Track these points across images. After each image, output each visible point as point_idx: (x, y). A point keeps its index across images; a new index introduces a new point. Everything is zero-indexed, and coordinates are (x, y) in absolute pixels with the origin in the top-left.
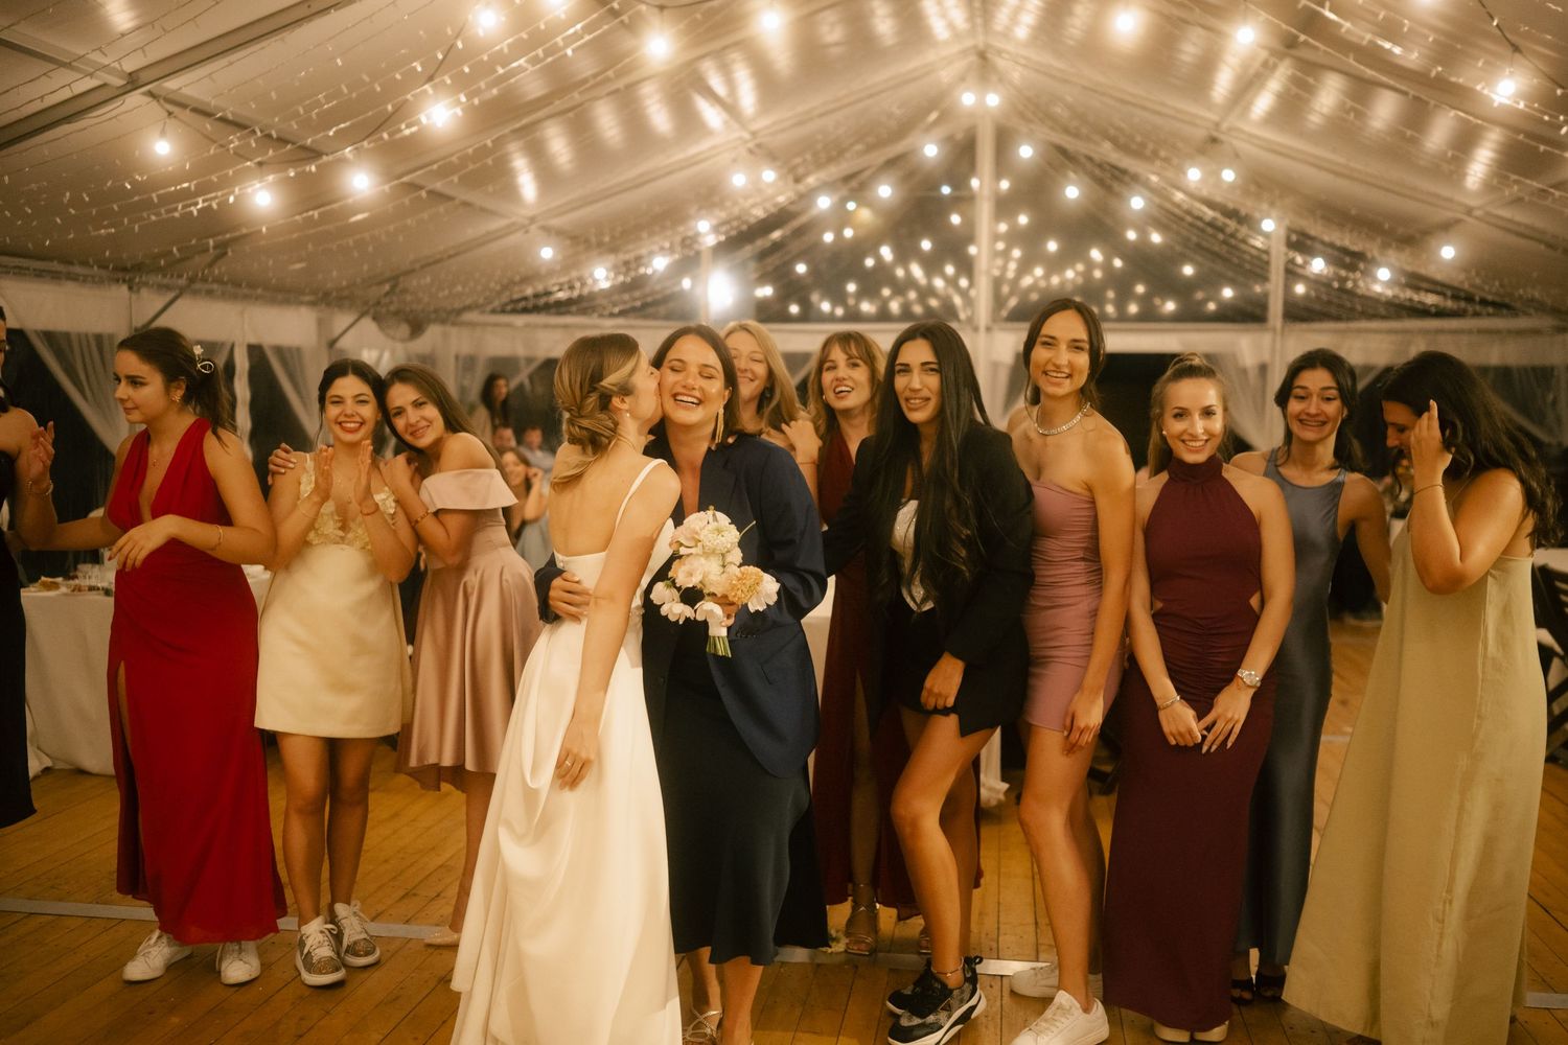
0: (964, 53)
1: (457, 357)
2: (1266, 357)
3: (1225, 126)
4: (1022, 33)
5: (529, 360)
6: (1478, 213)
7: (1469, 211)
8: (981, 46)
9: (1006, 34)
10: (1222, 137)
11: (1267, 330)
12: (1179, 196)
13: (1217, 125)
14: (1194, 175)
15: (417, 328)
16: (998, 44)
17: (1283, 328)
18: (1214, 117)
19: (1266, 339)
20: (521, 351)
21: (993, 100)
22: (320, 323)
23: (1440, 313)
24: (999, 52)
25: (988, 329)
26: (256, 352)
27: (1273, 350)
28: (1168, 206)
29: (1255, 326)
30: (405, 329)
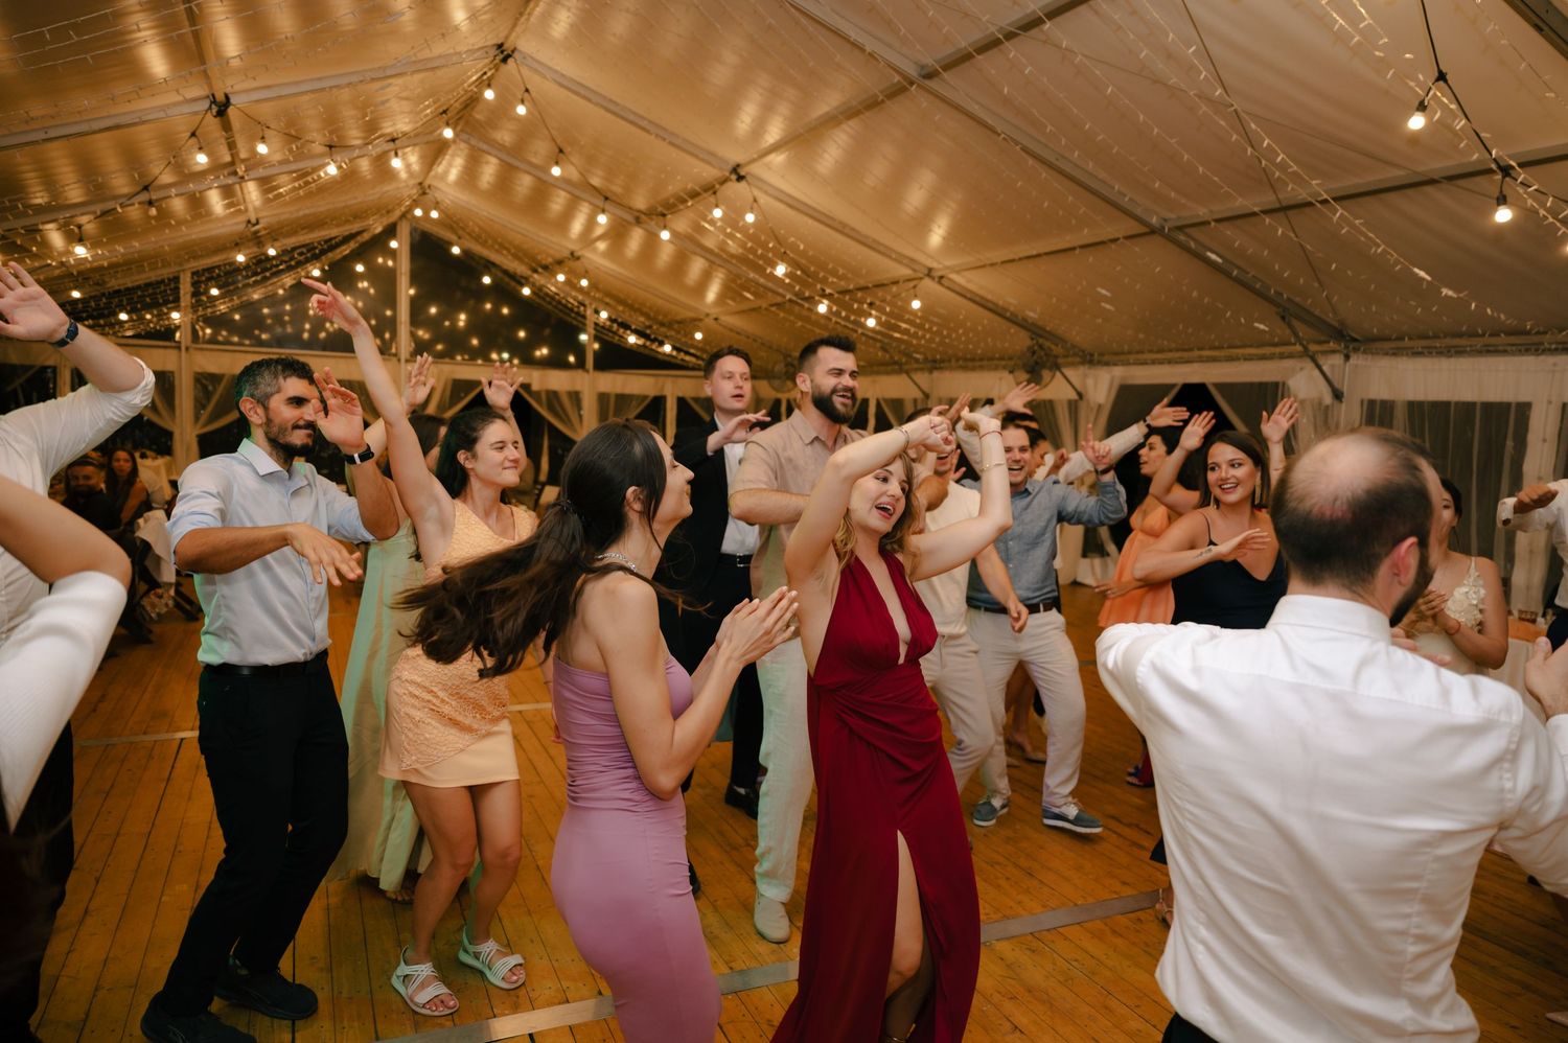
0: (415, 184)
3: (579, 254)
4: (452, 179)
6: (714, 316)
7: (708, 315)
8: (425, 184)
10: (578, 258)
11: (583, 374)
12: (550, 289)
13: (574, 250)
14: (561, 278)
17: (593, 372)
18: (572, 247)
21: (434, 214)
25: (407, 361)
28: (542, 294)
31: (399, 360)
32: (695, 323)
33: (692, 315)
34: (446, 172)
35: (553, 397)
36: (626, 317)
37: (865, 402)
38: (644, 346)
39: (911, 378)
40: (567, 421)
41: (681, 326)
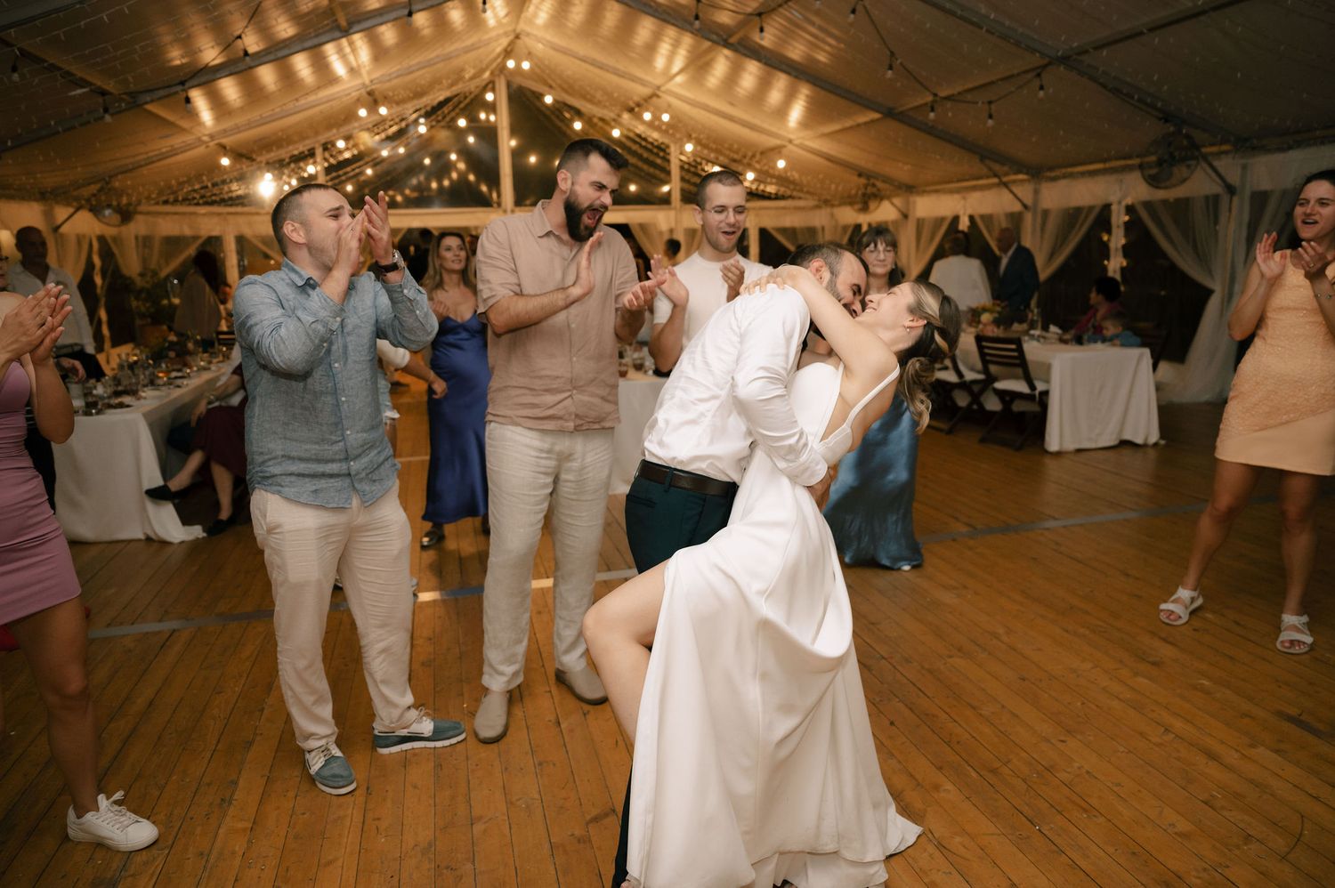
0: (506, 34)
1: (137, 238)
2: (673, 225)
3: (663, 89)
4: (542, 21)
5: (195, 238)
6: (797, 142)
7: (790, 141)
8: (518, 31)
9: (532, 22)
10: (661, 94)
11: (670, 209)
12: (638, 129)
13: (659, 88)
15: (126, 215)
16: (528, 29)
17: (681, 207)
18: (658, 82)
19: (672, 214)
20: (187, 232)
21: (525, 65)
22: (48, 215)
23: (777, 197)
24: (528, 34)
27: (676, 222)
28: (631, 135)
29: (665, 207)
30: (116, 218)
31: (505, 211)
32: (777, 151)
33: (773, 142)
34: (535, 15)
37: (956, 219)
39: (1012, 192)
41: (761, 156)
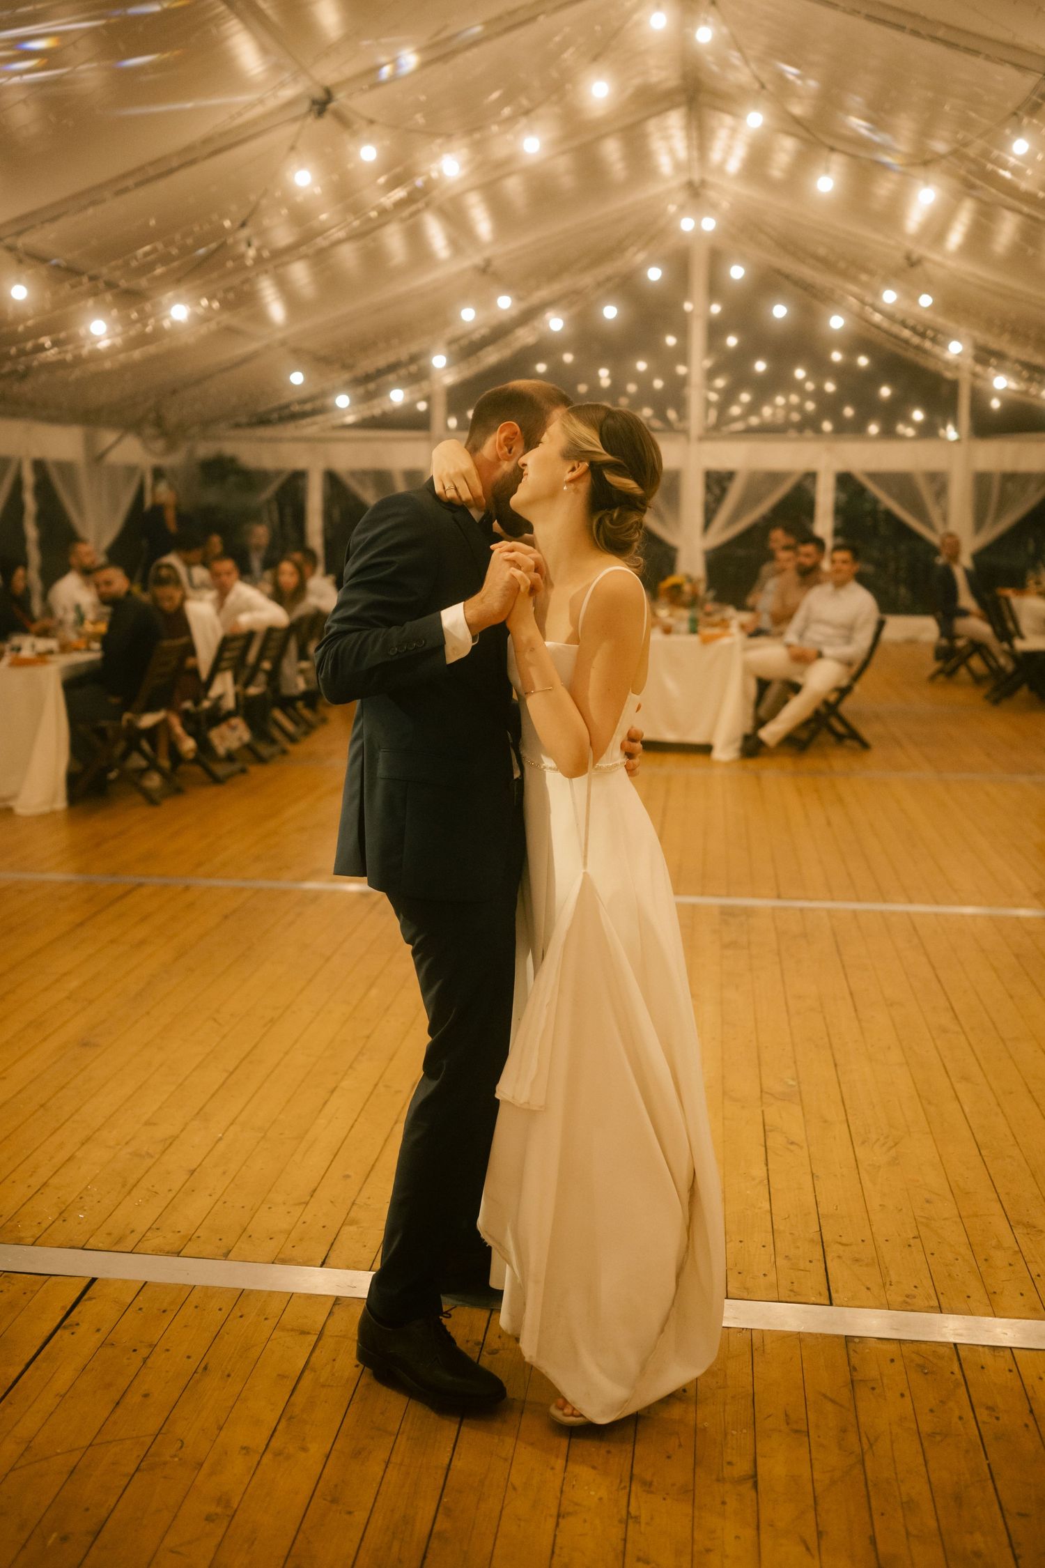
0: (681, 186)
3: (920, 253)
4: (734, 165)
8: (695, 180)
9: (720, 169)
12: (877, 318)
14: (889, 297)
16: (711, 179)
17: (972, 434)
18: (910, 244)
20: (268, 464)
21: (709, 224)
24: (713, 186)
25: (699, 438)
26: (39, 466)
34: (724, 157)
35: (901, 483)
36: (994, 343)
38: (1026, 393)
40: (922, 515)
